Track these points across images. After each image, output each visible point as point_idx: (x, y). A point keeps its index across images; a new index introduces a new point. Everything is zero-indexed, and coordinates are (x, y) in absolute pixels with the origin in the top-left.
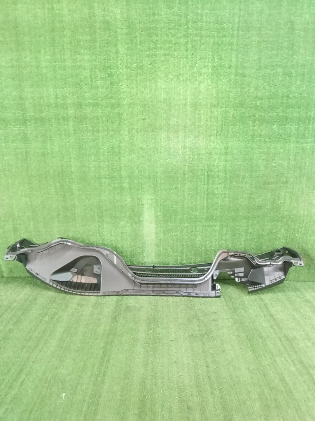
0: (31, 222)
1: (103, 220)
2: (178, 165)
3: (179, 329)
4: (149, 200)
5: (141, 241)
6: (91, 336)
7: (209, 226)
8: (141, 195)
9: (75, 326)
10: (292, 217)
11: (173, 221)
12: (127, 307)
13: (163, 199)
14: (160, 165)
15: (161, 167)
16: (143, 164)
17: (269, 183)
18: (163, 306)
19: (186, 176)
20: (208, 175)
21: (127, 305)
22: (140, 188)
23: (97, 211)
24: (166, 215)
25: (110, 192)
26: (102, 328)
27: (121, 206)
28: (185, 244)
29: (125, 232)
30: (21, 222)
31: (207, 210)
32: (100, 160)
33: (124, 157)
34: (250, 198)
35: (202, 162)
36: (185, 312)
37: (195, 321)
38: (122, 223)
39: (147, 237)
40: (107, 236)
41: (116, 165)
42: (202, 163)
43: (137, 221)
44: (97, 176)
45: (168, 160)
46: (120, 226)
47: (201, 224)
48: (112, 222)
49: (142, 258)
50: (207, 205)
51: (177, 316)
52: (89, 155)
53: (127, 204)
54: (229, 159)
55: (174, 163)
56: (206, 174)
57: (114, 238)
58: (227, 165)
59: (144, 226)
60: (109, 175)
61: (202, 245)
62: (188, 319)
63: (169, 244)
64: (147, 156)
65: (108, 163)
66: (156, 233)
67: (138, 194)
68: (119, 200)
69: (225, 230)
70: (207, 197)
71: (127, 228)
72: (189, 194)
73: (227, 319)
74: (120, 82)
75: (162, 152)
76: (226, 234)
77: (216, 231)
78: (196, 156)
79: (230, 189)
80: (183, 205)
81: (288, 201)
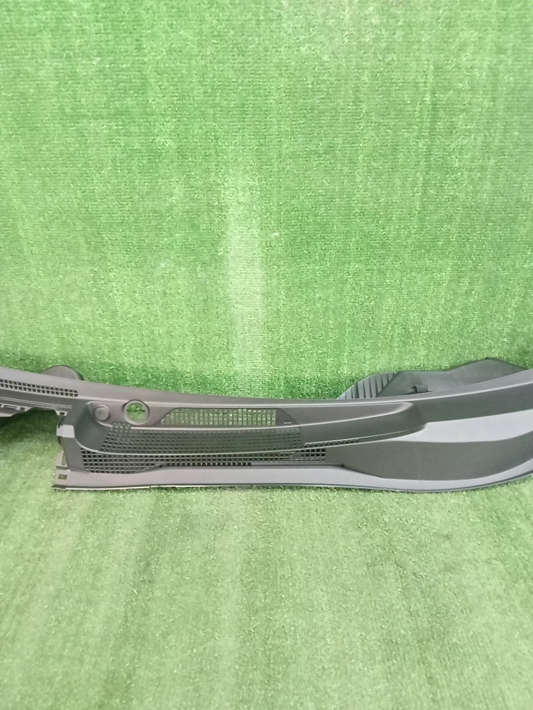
1: (106, 257)
2: (339, 67)
3: (346, 610)
4: (241, 193)
5: (223, 317)
7: (420, 270)
8: (217, 174)
9: (16, 601)
11: (317, 257)
12: (186, 517)
13: (287, 188)
14: (278, 67)
15: (281, 75)
16: (219, 62)
18: (290, 509)
19: (364, 106)
20: (434, 104)
21: (185, 508)
22: (213, 151)
23: (84, 229)
24: (295, 239)
25: (115, 167)
26: (103, 606)
27: (156, 212)
28: (348, 322)
29: (173, 291)
31: (421, 220)
32: (71, 53)
33: (154, 36)
35: (417, 54)
36: (357, 534)
37: (389, 569)
38: (163, 265)
39: (239, 306)
40: (123, 304)
41: (128, 69)
42: (418, 59)
43: (207, 258)
44: (68, 110)
45: (303, 49)
46: (158, 273)
48: (133, 264)
49: (228, 362)
51: (336, 552)
52: (32, 33)
53: (172, 206)
54: (511, 45)
55: (325, 58)
56: (428, 98)
57: (144, 310)
58: (501, 67)
59: (231, 273)
60: (107, 105)
61: (396, 323)
62: (368, 566)
63: (304, 325)
64: (232, 32)
65: (100, 62)
66: (267, 295)
67: (207, 171)
68: (148, 194)
69: (466, 281)
70: (424, 179)
71: (179, 282)
72: (369, 171)
73: (488, 562)
75: (285, 17)
76: (468, 293)
77: (439, 285)
78: (399, 33)
80: (349, 207)
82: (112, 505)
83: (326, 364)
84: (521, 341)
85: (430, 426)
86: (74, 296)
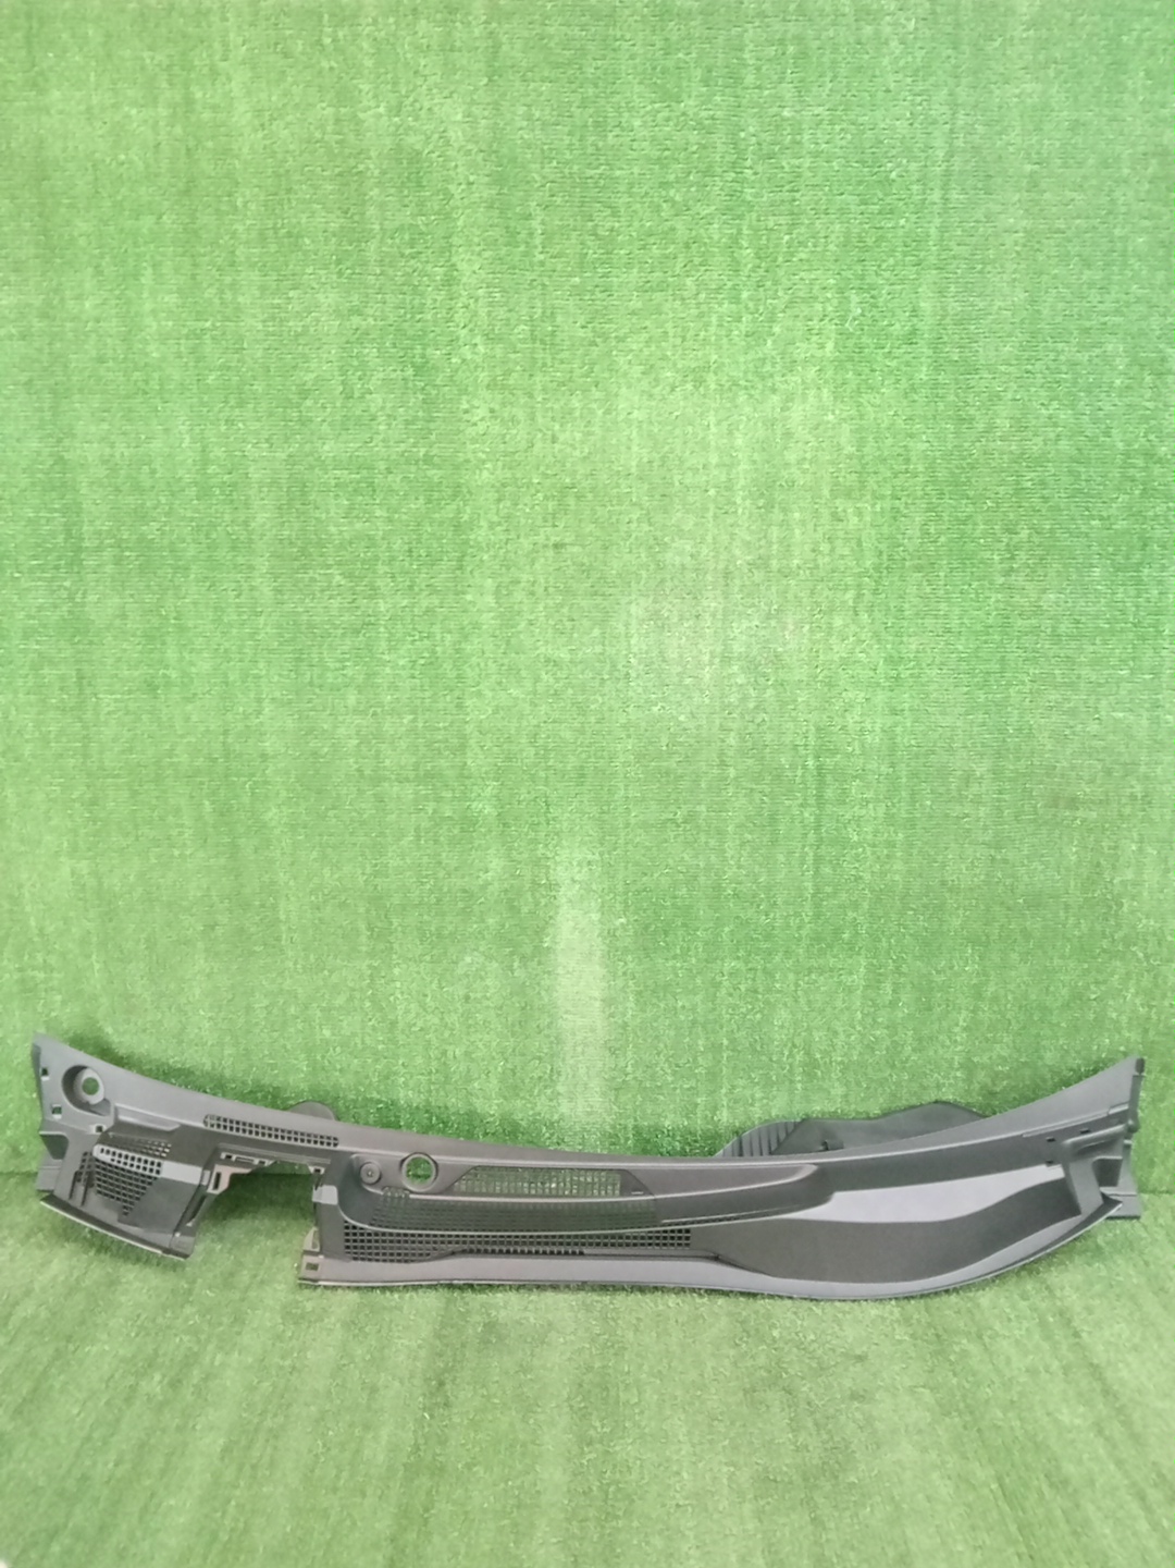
0: (94, 957)
1: (392, 948)
2: (699, 727)
3: (711, 1442)
4: (577, 869)
5: (546, 1032)
6: (338, 1477)
7: (821, 971)
8: (546, 845)
9: (268, 1423)
10: (1169, 938)
11: (678, 951)
12: (490, 1326)
13: (637, 864)
14: (625, 727)
15: (629, 736)
16: (554, 722)
17: (1073, 803)
18: (639, 1319)
19: (732, 772)
20: (819, 768)
21: (489, 1315)
22: (542, 819)
23: (368, 911)
24: (646, 927)
25: (418, 838)
26: (384, 1433)
27: (465, 891)
28: (725, 1042)
29: (479, 995)
30: (53, 960)
31: (817, 905)
32: (379, 710)
33: (479, 694)
34: (993, 859)
35: (793, 714)
36: (732, 1352)
37: (774, 1397)
38: (468, 959)
39: (569, 1017)
40: (407, 1011)
41: (445, 728)
42: (794, 720)
43: (528, 950)
44: (367, 772)
45: (655, 709)
46: (460, 971)
47: (790, 963)
48: (428, 958)
49: (551, 1100)
50: (818, 891)
51: (702, 1375)
52: (335, 688)
53: (487, 884)
54: (906, 705)
55: (682, 718)
56: (811, 763)
57: (436, 1021)
58: (899, 730)
59: (560, 971)
60: (416, 767)
61: (794, 1046)
62: (746, 1392)
63: (662, 1045)
64: (570, 691)
65: (414, 720)
66: (608, 1002)
67: (535, 841)
68: (456, 869)
69: (888, 987)
70: (815, 855)
71: (489, 982)
72: (742, 844)
73: (912, 1390)
74: (464, 397)
75: (633, 675)
76: (893, 1004)
77: (850, 992)
78: (770, 692)
79: (911, 823)
80: (718, 888)
81: (1151, 876)
82: (384, 1308)
83: (696, 1105)
84: (982, 1077)
85: (839, 1196)
86: (340, 1001)
